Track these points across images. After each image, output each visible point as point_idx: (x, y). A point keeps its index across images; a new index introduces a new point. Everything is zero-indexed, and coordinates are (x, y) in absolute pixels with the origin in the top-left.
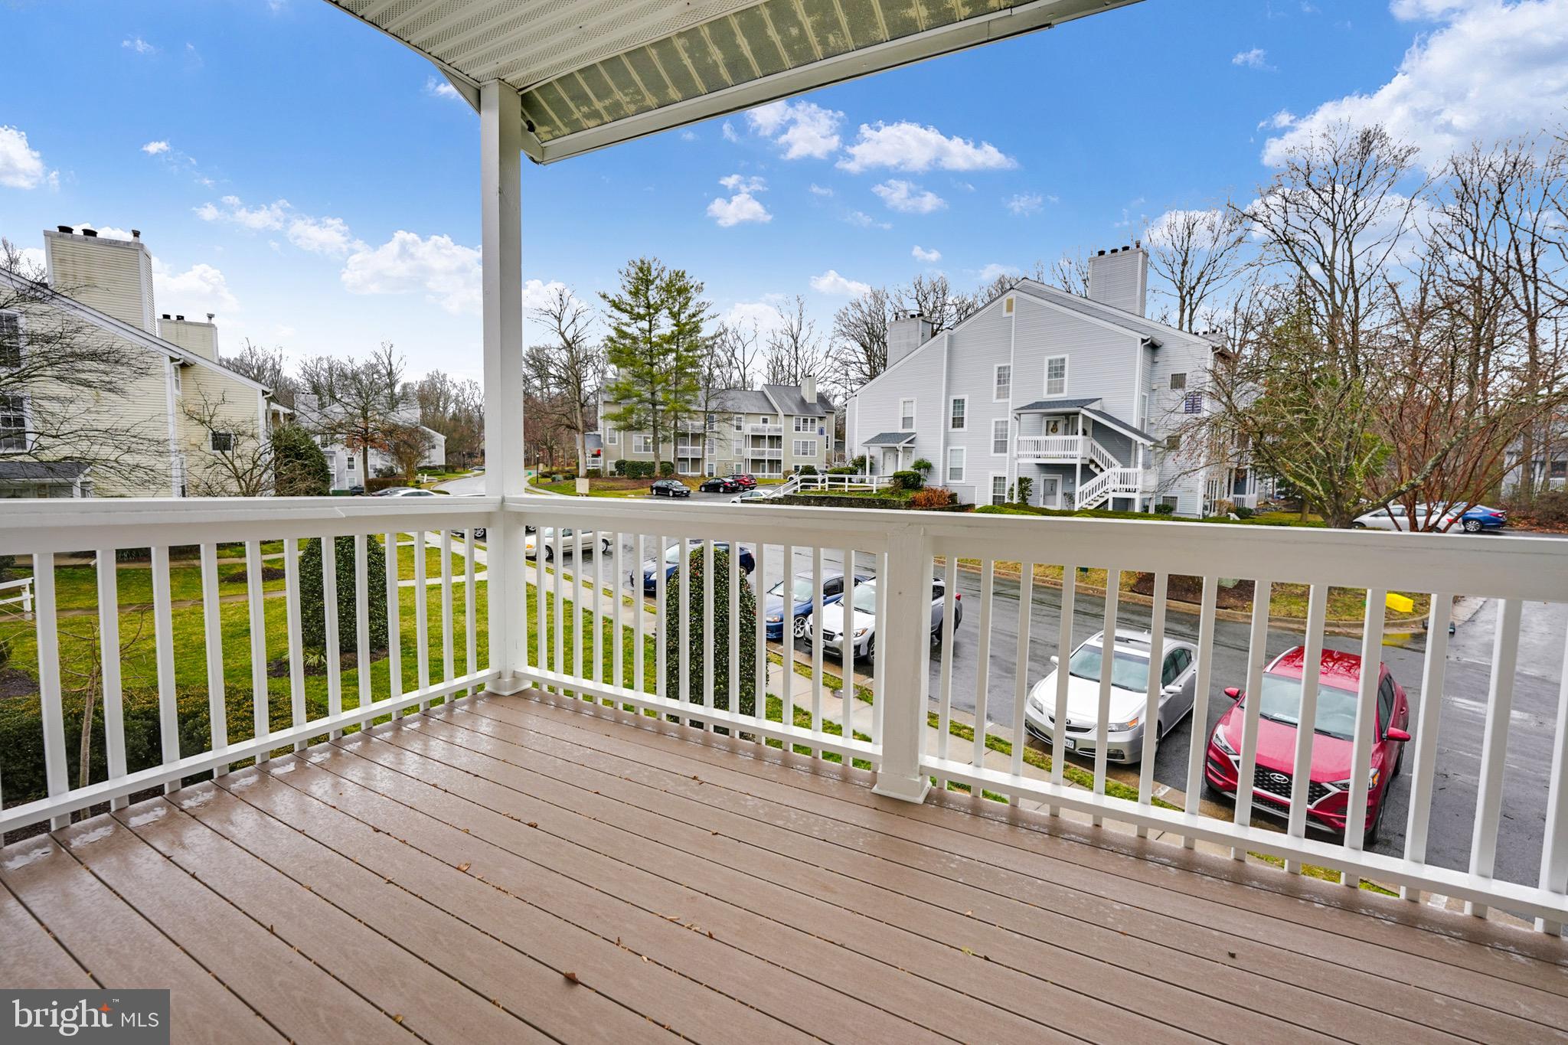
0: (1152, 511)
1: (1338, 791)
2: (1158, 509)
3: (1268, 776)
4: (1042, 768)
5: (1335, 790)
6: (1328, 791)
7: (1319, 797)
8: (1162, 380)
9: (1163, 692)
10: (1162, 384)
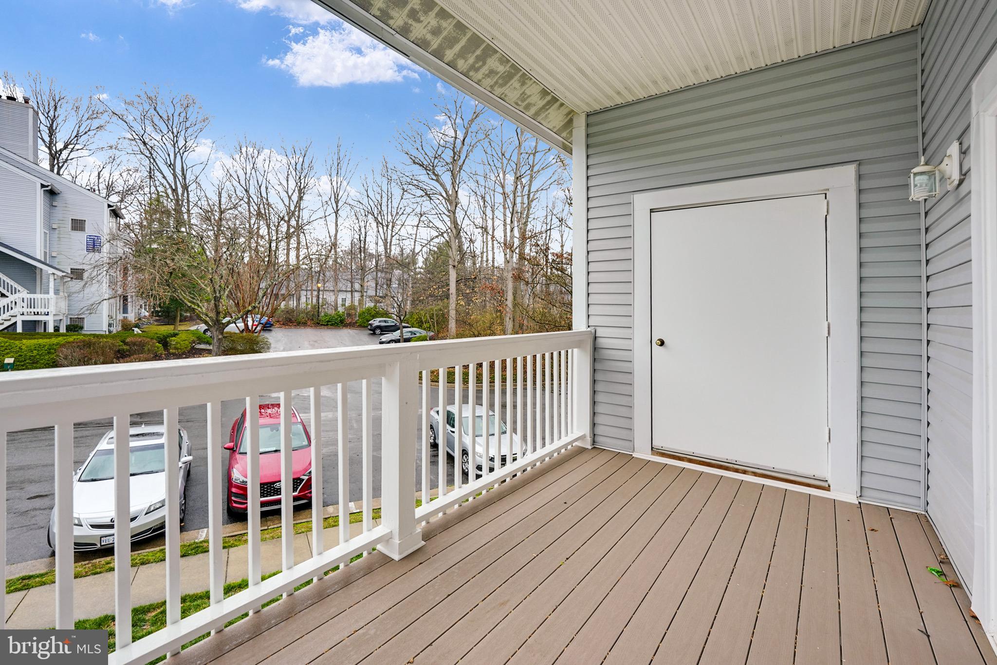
0: (63, 330)
1: (307, 477)
2: (69, 328)
3: (273, 487)
4: (100, 573)
5: (306, 478)
6: (303, 480)
7: (299, 485)
8: (61, 222)
9: (180, 464)
10: (61, 225)
